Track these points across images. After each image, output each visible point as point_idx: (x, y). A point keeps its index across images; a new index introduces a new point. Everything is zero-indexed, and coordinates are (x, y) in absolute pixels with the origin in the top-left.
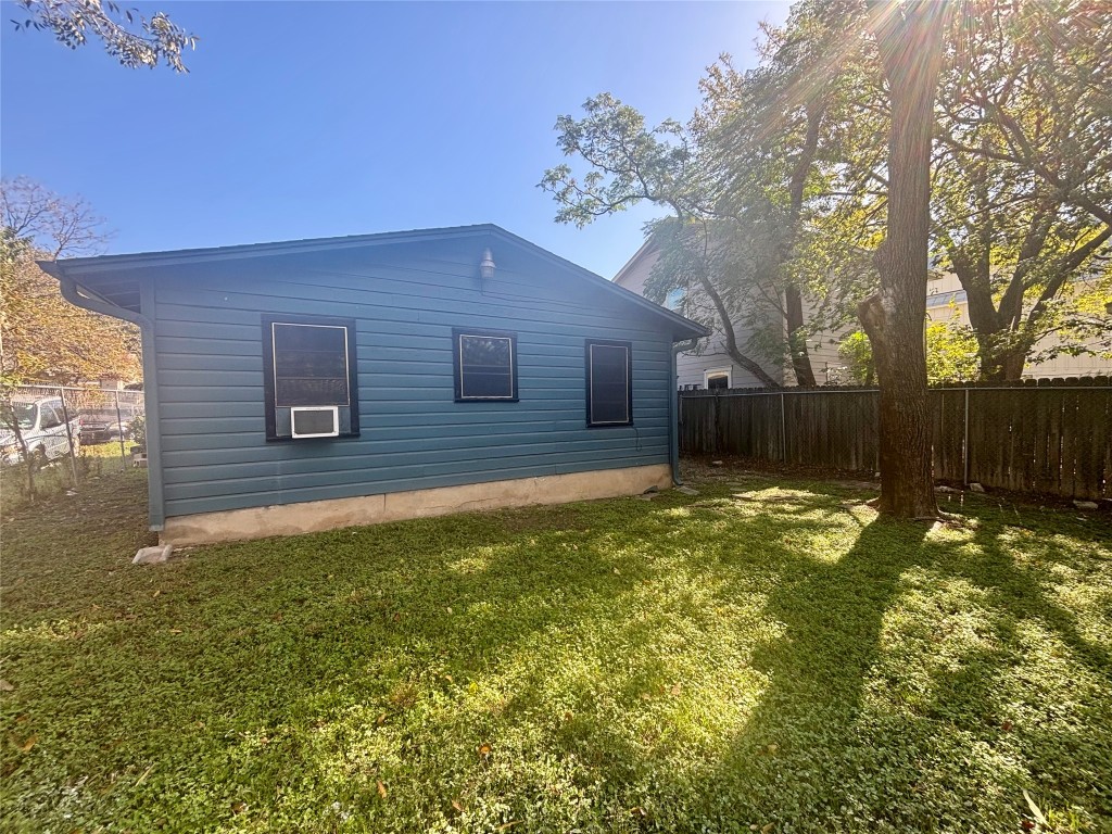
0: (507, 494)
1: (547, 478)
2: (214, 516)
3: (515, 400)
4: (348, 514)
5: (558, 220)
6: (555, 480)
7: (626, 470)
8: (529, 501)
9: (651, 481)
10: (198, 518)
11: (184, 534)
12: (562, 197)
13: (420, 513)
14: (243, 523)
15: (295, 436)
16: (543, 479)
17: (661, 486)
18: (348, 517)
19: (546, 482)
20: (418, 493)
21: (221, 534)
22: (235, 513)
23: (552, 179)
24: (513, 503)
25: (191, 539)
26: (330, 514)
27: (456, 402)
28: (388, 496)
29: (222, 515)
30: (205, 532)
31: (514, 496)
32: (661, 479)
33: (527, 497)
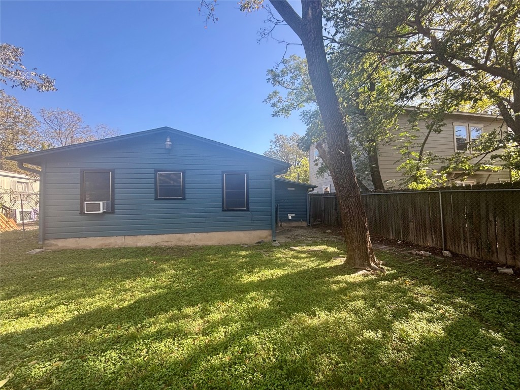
0: (179, 239)
1: (200, 233)
2: (61, 240)
3: (184, 199)
4: (109, 243)
5: (273, 115)
6: (205, 235)
7: (245, 232)
8: (191, 244)
9: (260, 238)
10: (56, 240)
11: (51, 245)
12: (274, 105)
13: (139, 245)
14: (70, 243)
15: (86, 212)
16: (198, 234)
17: (265, 240)
18: (110, 244)
19: (199, 236)
20: (138, 237)
21: (63, 247)
22: (68, 240)
23: (270, 98)
24: (183, 244)
25: (53, 248)
26: (102, 242)
27: (155, 199)
28: (126, 237)
29: (63, 240)
30: (57, 245)
31: (184, 241)
32: (266, 237)
33: (190, 242)
